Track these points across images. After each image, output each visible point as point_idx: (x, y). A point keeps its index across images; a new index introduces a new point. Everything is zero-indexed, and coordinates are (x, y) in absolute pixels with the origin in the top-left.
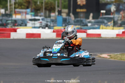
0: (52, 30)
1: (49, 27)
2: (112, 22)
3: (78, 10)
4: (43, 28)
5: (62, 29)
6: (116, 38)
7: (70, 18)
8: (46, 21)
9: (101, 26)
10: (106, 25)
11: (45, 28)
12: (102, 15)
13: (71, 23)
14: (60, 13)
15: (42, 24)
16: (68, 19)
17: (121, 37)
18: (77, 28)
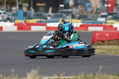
0: (13, 23)
1: (11, 20)
2: (71, 15)
3: (38, 4)
4: (4, 21)
5: (23, 23)
7: (30, 11)
8: (7, 14)
9: (60, 19)
10: (65, 18)
11: (6, 21)
12: (61, 9)
13: (31, 17)
15: (3, 18)
16: (28, 13)
17: (79, 30)
18: (37, 21)
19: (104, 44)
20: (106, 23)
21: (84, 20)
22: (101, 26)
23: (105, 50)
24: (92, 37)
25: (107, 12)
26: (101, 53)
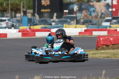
0: (18, 30)
1: (15, 27)
2: (75, 21)
3: (43, 10)
4: (9, 28)
5: (28, 29)
6: (78, 36)
7: (34, 18)
8: (12, 21)
9: (65, 25)
10: (69, 23)
11: (11, 28)
12: (65, 15)
13: (36, 23)
14: (25, 13)
15: (8, 25)
16: (32, 19)
17: (84, 35)
18: (42, 27)
19: (109, 49)
20: (110, 27)
21: (89, 24)
22: (105, 30)
23: (110, 54)
24: (96, 42)
25: (112, 16)
26: (105, 57)
